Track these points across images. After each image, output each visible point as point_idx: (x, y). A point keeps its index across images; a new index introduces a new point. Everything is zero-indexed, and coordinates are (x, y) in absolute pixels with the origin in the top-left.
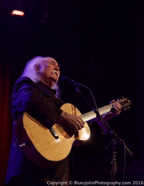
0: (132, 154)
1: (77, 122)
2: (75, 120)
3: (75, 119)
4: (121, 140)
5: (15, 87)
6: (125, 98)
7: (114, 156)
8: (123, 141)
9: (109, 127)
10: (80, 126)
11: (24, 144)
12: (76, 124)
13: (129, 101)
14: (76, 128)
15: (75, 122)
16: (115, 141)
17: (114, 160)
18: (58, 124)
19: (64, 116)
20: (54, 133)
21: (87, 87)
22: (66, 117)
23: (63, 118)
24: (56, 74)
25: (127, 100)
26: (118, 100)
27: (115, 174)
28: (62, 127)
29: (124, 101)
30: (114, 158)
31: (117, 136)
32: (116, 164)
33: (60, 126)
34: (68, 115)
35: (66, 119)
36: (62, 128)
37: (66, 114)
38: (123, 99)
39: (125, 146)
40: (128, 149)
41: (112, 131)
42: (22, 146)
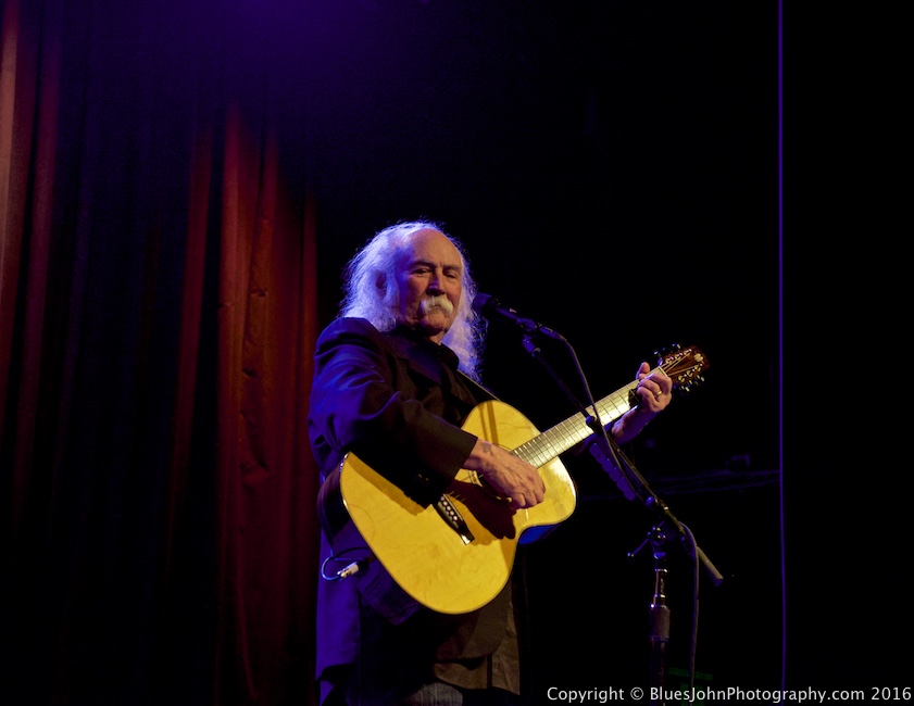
0: (720, 577)
1: (525, 480)
2: (518, 471)
3: (518, 468)
4: (682, 527)
5: (318, 354)
6: (682, 350)
7: (660, 584)
8: (689, 530)
9: (642, 481)
11: (353, 568)
12: (523, 484)
13: (699, 357)
14: (521, 499)
15: (520, 478)
16: (662, 532)
17: (659, 598)
19: (481, 453)
21: (562, 337)
22: (487, 456)
23: (478, 459)
25: (693, 354)
26: (660, 362)
27: (663, 644)
30: (659, 588)
31: (670, 515)
32: (669, 612)
34: (494, 450)
37: (487, 446)
38: (676, 351)
39: (697, 548)
40: (707, 561)
41: (651, 496)
42: (349, 575)
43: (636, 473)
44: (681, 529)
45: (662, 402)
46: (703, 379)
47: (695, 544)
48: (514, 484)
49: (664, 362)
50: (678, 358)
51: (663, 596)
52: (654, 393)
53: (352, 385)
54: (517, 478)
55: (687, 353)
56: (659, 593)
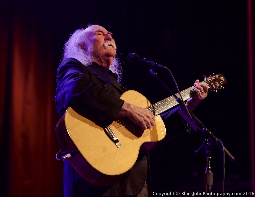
0: (234, 158)
1: (146, 118)
2: (143, 115)
3: (142, 113)
4: (217, 139)
5: (58, 75)
6: (215, 75)
7: (208, 163)
8: (220, 140)
10: (150, 124)
11: (69, 155)
12: (145, 120)
13: (222, 78)
14: (145, 126)
15: (144, 118)
16: (209, 142)
18: (117, 122)
19: (126, 109)
20: (111, 135)
21: (166, 67)
22: (129, 110)
23: (125, 111)
24: (111, 46)
25: (219, 77)
26: (205, 79)
27: (210, 187)
28: (123, 125)
29: (214, 78)
30: (208, 165)
31: (212, 135)
32: (212, 174)
33: (121, 124)
34: (132, 106)
35: (130, 113)
36: (123, 127)
37: (129, 105)
38: (212, 75)
39: (224, 147)
40: (228, 152)
41: (204, 128)
42: (67, 158)
43: (198, 119)
44: (217, 140)
45: (204, 95)
46: (223, 88)
47: (223, 146)
48: (141, 120)
49: (207, 79)
50: (213, 78)
51: (210, 168)
52: (201, 91)
53: (74, 79)
54: (143, 118)
55: (217, 76)
56: (208, 167)
